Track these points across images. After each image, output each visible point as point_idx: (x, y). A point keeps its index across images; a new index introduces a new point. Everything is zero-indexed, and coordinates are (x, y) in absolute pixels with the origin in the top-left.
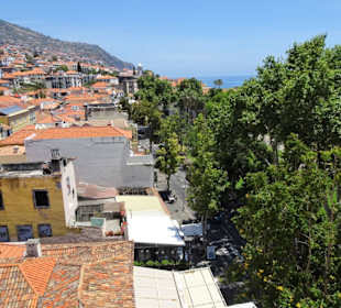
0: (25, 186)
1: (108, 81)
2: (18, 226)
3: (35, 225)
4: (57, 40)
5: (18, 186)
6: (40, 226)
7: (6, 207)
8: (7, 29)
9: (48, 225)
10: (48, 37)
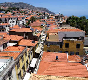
0: (75, 43)
1: (52, 17)
2: (71, 52)
3: (75, 52)
4: (36, 7)
5: (73, 42)
6: (76, 52)
7: (69, 47)
8: (25, 5)
9: (78, 52)
10: (34, 7)
